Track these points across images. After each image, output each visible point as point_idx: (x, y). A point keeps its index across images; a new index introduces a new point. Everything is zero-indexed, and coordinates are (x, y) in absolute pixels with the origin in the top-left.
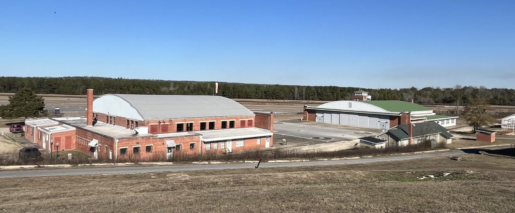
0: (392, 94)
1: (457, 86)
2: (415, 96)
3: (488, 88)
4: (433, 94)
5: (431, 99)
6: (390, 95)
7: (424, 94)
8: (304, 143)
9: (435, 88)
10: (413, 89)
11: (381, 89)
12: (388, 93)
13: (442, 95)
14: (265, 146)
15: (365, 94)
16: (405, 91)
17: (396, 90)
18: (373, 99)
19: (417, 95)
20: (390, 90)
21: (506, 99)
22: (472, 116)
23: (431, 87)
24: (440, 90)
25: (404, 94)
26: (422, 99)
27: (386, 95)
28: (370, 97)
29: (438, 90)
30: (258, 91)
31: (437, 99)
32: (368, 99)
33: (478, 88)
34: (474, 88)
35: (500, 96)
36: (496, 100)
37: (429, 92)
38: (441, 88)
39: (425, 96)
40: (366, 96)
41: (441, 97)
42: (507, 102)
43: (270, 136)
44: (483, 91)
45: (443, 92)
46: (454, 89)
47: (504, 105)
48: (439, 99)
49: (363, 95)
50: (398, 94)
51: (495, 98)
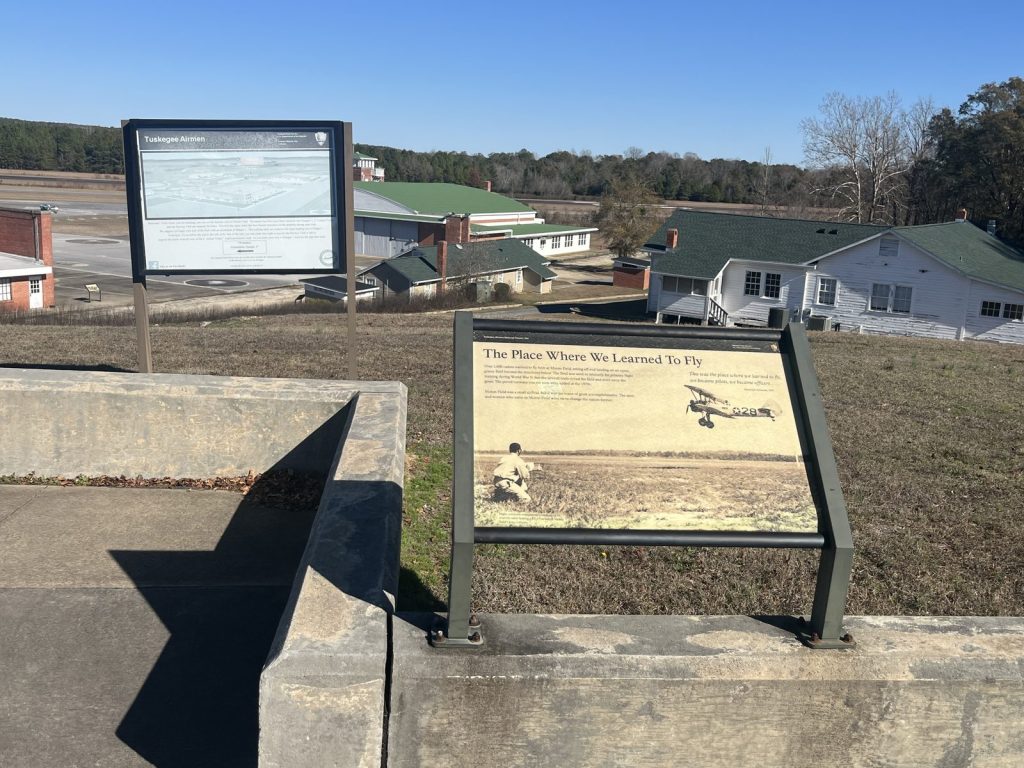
0: (466, 168)
1: (633, 151)
2: (526, 174)
3: (703, 159)
4: (572, 169)
5: (565, 184)
6: (460, 170)
7: (549, 168)
8: (159, 294)
9: (579, 154)
10: (524, 156)
11: (440, 153)
12: (455, 164)
13: (592, 173)
14: (28, 303)
15: (366, 164)
16: (503, 159)
17: (478, 158)
18: (388, 178)
19: (530, 174)
20: (463, 156)
21: (740, 187)
22: (615, 226)
23: (569, 151)
24: (591, 160)
25: (499, 169)
26: (542, 184)
27: (451, 170)
28: (380, 173)
29: (585, 159)
30: (67, 147)
31: (579, 186)
32: (375, 178)
33: (682, 157)
34: (670, 158)
35: (727, 180)
36: (717, 190)
37: (562, 165)
38: (594, 155)
39: (550, 176)
40: (368, 171)
41: (590, 178)
42: (741, 196)
43: (43, 277)
44: (690, 165)
45: (598, 165)
46: (624, 158)
47: (734, 202)
48: (584, 183)
49: (360, 165)
50: (481, 170)
51: (715, 183)
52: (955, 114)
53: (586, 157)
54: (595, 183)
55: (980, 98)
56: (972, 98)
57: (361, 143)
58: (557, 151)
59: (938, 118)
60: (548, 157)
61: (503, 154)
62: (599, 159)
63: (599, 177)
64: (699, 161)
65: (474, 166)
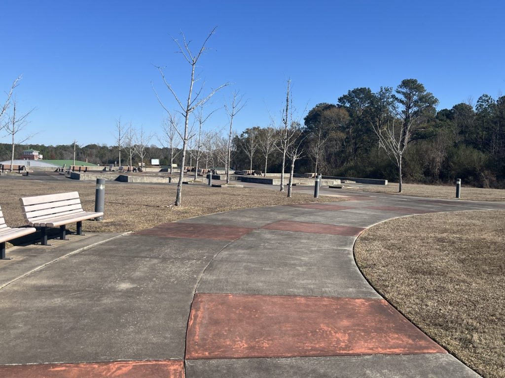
1: (127, 144)
3: (159, 148)
4: (99, 152)
5: (97, 159)
7: (89, 152)
9: (101, 145)
10: (74, 146)
13: (109, 154)
15: (35, 153)
16: (64, 148)
17: (51, 147)
18: (44, 158)
19: (80, 154)
23: (96, 144)
24: (107, 148)
25: (64, 152)
28: (41, 156)
29: (104, 148)
31: (104, 159)
32: (39, 158)
33: (149, 147)
34: (144, 147)
36: (167, 161)
37: (94, 151)
38: (108, 146)
39: (90, 155)
40: (36, 156)
41: (108, 156)
44: (153, 150)
45: (111, 151)
46: (123, 147)
48: (106, 158)
49: (33, 154)
50: (56, 153)
51: (165, 158)
52: (239, 137)
53: (104, 147)
54: (111, 158)
55: (247, 132)
56: (244, 133)
57: (33, 144)
58: (90, 144)
59: (235, 138)
60: (86, 147)
61: (63, 145)
62: (111, 148)
63: (113, 156)
64: (157, 148)
65: (52, 152)
